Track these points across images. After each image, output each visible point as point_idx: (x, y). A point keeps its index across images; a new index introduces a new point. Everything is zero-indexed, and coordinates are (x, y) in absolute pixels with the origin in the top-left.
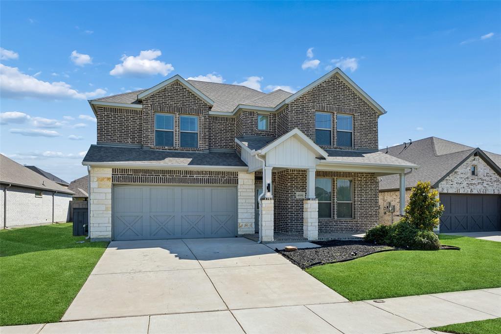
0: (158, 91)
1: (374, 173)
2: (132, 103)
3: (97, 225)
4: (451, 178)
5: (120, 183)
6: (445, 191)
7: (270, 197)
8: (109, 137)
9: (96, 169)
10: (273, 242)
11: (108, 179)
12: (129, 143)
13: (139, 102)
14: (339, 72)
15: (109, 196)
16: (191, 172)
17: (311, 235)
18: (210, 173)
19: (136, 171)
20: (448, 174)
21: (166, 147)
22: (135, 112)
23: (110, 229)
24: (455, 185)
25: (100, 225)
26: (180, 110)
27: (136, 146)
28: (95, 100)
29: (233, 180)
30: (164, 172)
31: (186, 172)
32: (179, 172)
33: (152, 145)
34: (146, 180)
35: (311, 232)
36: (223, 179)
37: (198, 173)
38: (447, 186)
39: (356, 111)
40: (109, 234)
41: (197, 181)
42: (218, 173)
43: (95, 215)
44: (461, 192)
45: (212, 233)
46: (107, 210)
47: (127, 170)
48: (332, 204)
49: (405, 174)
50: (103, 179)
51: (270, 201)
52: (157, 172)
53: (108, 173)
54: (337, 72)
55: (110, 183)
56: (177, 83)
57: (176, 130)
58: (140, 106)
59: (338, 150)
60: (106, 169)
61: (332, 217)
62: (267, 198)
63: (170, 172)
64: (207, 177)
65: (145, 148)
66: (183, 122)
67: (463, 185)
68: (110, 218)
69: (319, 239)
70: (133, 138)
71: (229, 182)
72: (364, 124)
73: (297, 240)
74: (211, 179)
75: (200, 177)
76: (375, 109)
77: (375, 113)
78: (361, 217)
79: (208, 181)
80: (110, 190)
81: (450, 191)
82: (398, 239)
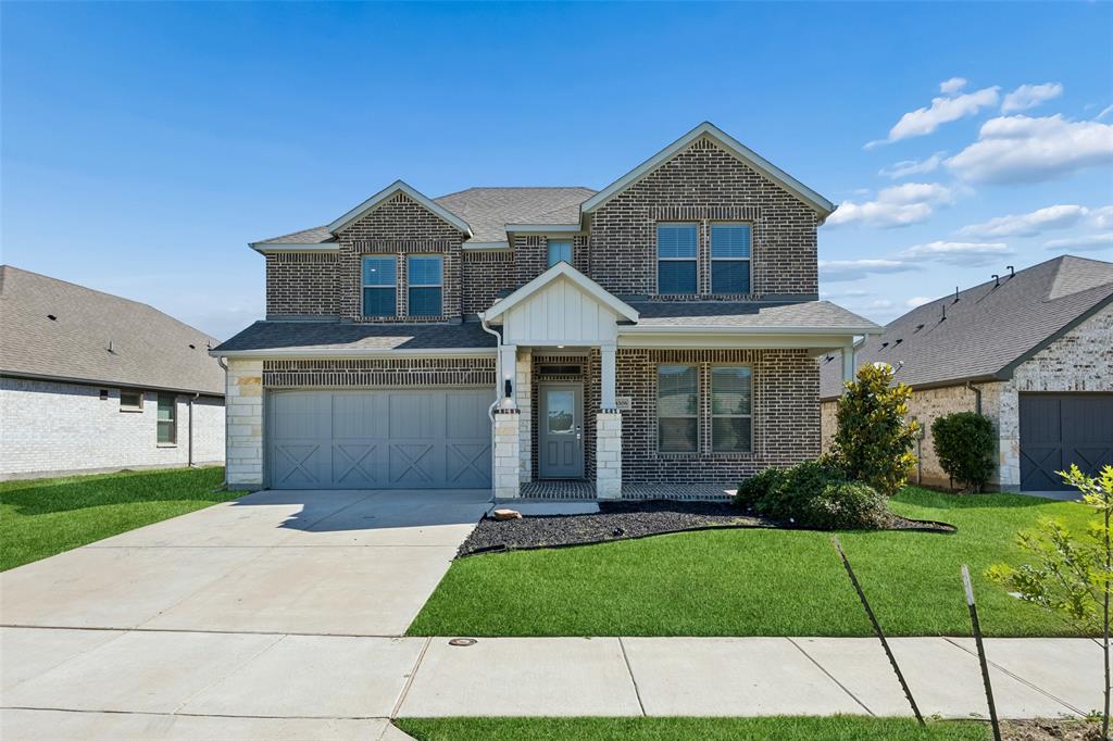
0: (366, 215)
1: (806, 351)
2: (322, 242)
3: (238, 462)
4: (1057, 354)
5: (276, 386)
6: (1038, 387)
7: (510, 408)
8: (286, 306)
9: (236, 363)
10: (518, 501)
11: (257, 379)
12: (319, 315)
13: (335, 238)
14: (711, 131)
15: (259, 410)
16: (402, 363)
17: (606, 487)
18: (440, 362)
19: (303, 364)
20: (1044, 345)
21: (381, 318)
22: (330, 257)
23: (259, 468)
24: (1070, 372)
25: (244, 462)
26: (407, 247)
27: (328, 320)
28: (261, 243)
29: (485, 374)
30: (351, 364)
31: (393, 363)
32: (381, 363)
33: (356, 316)
34: (321, 380)
35: (605, 481)
36: (465, 376)
37: (417, 363)
38: (1043, 374)
39: (758, 213)
40: (257, 477)
41: (415, 378)
42: (456, 362)
43: (235, 444)
44: (1091, 387)
45: (447, 479)
46: (254, 434)
47: (287, 364)
48: (699, 421)
49: (855, 349)
50: (247, 381)
51: (509, 416)
52: (339, 364)
53: (256, 369)
54: (706, 132)
55: (259, 388)
56: (400, 196)
57: (400, 284)
58: (335, 246)
59: (711, 302)
60: (253, 363)
61: (699, 451)
62: (502, 411)
63: (363, 363)
64: (433, 371)
65: (344, 322)
66: (414, 269)
67: (1097, 370)
68: (261, 451)
69: (624, 496)
70: (327, 305)
71: (476, 379)
72: (779, 238)
73: (572, 497)
74: (441, 375)
75: (420, 371)
76: (808, 204)
77: (809, 213)
78: (772, 448)
79: (435, 379)
80: (259, 400)
81: (1054, 387)
82: (783, 502)
